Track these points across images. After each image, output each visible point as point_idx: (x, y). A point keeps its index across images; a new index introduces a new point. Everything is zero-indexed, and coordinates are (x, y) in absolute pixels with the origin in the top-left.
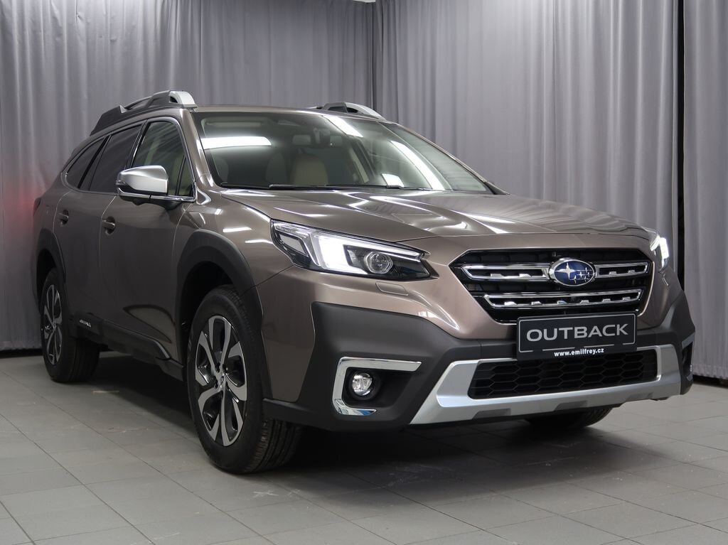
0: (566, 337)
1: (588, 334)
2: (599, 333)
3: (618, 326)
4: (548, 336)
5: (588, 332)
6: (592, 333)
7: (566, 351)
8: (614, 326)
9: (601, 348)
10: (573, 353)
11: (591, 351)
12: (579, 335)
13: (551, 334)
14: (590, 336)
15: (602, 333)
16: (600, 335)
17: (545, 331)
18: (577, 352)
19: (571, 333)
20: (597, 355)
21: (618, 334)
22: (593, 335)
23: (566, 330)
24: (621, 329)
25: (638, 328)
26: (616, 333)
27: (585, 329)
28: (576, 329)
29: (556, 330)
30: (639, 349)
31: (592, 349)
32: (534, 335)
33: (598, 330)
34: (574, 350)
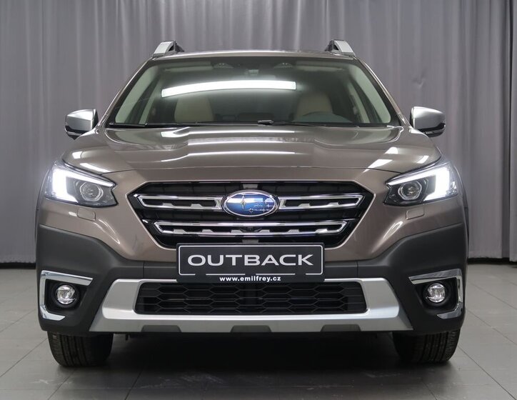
0: (234, 263)
1: (261, 263)
2: (274, 261)
3: (300, 256)
4: (213, 262)
5: (262, 260)
6: (266, 261)
7: (234, 276)
8: (295, 256)
9: (277, 276)
10: (242, 279)
11: (264, 279)
12: (249, 262)
13: (216, 260)
14: (264, 264)
15: (278, 261)
16: (277, 264)
17: (209, 257)
18: (248, 279)
19: (240, 261)
20: (272, 283)
21: (300, 263)
22: (266, 264)
23: (234, 257)
24: (304, 260)
25: (326, 260)
26: (297, 262)
27: (258, 257)
28: (246, 257)
29: (222, 257)
30: (326, 280)
31: (266, 276)
32: (197, 260)
33: (273, 258)
34: (244, 277)
